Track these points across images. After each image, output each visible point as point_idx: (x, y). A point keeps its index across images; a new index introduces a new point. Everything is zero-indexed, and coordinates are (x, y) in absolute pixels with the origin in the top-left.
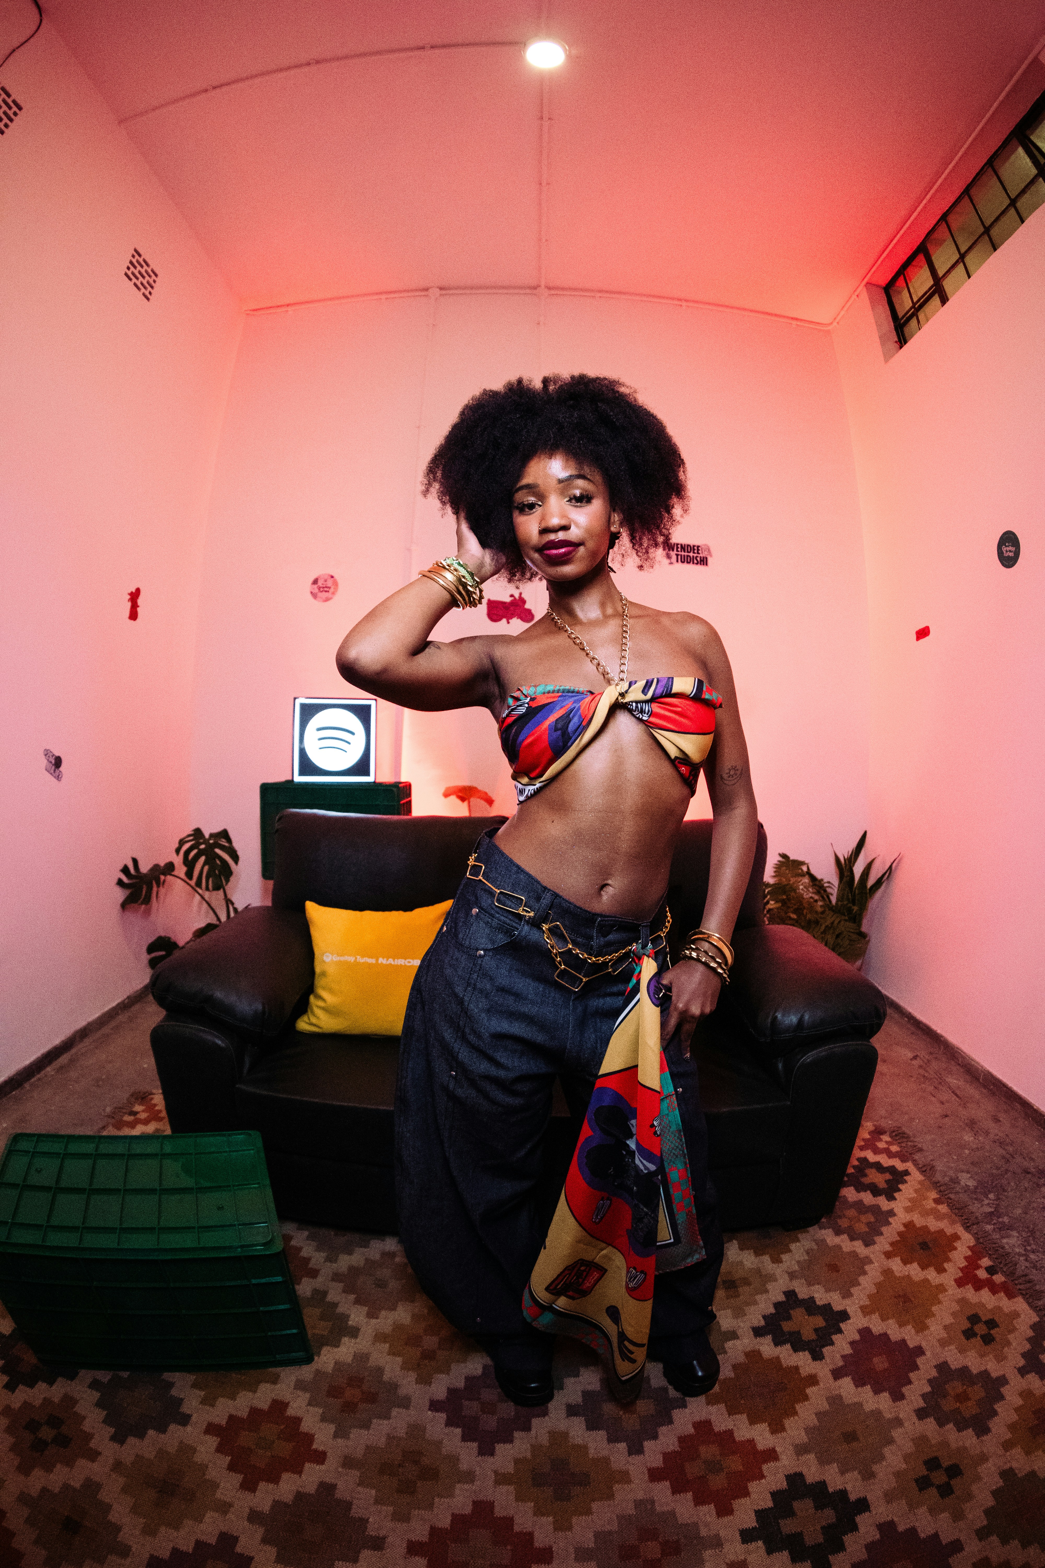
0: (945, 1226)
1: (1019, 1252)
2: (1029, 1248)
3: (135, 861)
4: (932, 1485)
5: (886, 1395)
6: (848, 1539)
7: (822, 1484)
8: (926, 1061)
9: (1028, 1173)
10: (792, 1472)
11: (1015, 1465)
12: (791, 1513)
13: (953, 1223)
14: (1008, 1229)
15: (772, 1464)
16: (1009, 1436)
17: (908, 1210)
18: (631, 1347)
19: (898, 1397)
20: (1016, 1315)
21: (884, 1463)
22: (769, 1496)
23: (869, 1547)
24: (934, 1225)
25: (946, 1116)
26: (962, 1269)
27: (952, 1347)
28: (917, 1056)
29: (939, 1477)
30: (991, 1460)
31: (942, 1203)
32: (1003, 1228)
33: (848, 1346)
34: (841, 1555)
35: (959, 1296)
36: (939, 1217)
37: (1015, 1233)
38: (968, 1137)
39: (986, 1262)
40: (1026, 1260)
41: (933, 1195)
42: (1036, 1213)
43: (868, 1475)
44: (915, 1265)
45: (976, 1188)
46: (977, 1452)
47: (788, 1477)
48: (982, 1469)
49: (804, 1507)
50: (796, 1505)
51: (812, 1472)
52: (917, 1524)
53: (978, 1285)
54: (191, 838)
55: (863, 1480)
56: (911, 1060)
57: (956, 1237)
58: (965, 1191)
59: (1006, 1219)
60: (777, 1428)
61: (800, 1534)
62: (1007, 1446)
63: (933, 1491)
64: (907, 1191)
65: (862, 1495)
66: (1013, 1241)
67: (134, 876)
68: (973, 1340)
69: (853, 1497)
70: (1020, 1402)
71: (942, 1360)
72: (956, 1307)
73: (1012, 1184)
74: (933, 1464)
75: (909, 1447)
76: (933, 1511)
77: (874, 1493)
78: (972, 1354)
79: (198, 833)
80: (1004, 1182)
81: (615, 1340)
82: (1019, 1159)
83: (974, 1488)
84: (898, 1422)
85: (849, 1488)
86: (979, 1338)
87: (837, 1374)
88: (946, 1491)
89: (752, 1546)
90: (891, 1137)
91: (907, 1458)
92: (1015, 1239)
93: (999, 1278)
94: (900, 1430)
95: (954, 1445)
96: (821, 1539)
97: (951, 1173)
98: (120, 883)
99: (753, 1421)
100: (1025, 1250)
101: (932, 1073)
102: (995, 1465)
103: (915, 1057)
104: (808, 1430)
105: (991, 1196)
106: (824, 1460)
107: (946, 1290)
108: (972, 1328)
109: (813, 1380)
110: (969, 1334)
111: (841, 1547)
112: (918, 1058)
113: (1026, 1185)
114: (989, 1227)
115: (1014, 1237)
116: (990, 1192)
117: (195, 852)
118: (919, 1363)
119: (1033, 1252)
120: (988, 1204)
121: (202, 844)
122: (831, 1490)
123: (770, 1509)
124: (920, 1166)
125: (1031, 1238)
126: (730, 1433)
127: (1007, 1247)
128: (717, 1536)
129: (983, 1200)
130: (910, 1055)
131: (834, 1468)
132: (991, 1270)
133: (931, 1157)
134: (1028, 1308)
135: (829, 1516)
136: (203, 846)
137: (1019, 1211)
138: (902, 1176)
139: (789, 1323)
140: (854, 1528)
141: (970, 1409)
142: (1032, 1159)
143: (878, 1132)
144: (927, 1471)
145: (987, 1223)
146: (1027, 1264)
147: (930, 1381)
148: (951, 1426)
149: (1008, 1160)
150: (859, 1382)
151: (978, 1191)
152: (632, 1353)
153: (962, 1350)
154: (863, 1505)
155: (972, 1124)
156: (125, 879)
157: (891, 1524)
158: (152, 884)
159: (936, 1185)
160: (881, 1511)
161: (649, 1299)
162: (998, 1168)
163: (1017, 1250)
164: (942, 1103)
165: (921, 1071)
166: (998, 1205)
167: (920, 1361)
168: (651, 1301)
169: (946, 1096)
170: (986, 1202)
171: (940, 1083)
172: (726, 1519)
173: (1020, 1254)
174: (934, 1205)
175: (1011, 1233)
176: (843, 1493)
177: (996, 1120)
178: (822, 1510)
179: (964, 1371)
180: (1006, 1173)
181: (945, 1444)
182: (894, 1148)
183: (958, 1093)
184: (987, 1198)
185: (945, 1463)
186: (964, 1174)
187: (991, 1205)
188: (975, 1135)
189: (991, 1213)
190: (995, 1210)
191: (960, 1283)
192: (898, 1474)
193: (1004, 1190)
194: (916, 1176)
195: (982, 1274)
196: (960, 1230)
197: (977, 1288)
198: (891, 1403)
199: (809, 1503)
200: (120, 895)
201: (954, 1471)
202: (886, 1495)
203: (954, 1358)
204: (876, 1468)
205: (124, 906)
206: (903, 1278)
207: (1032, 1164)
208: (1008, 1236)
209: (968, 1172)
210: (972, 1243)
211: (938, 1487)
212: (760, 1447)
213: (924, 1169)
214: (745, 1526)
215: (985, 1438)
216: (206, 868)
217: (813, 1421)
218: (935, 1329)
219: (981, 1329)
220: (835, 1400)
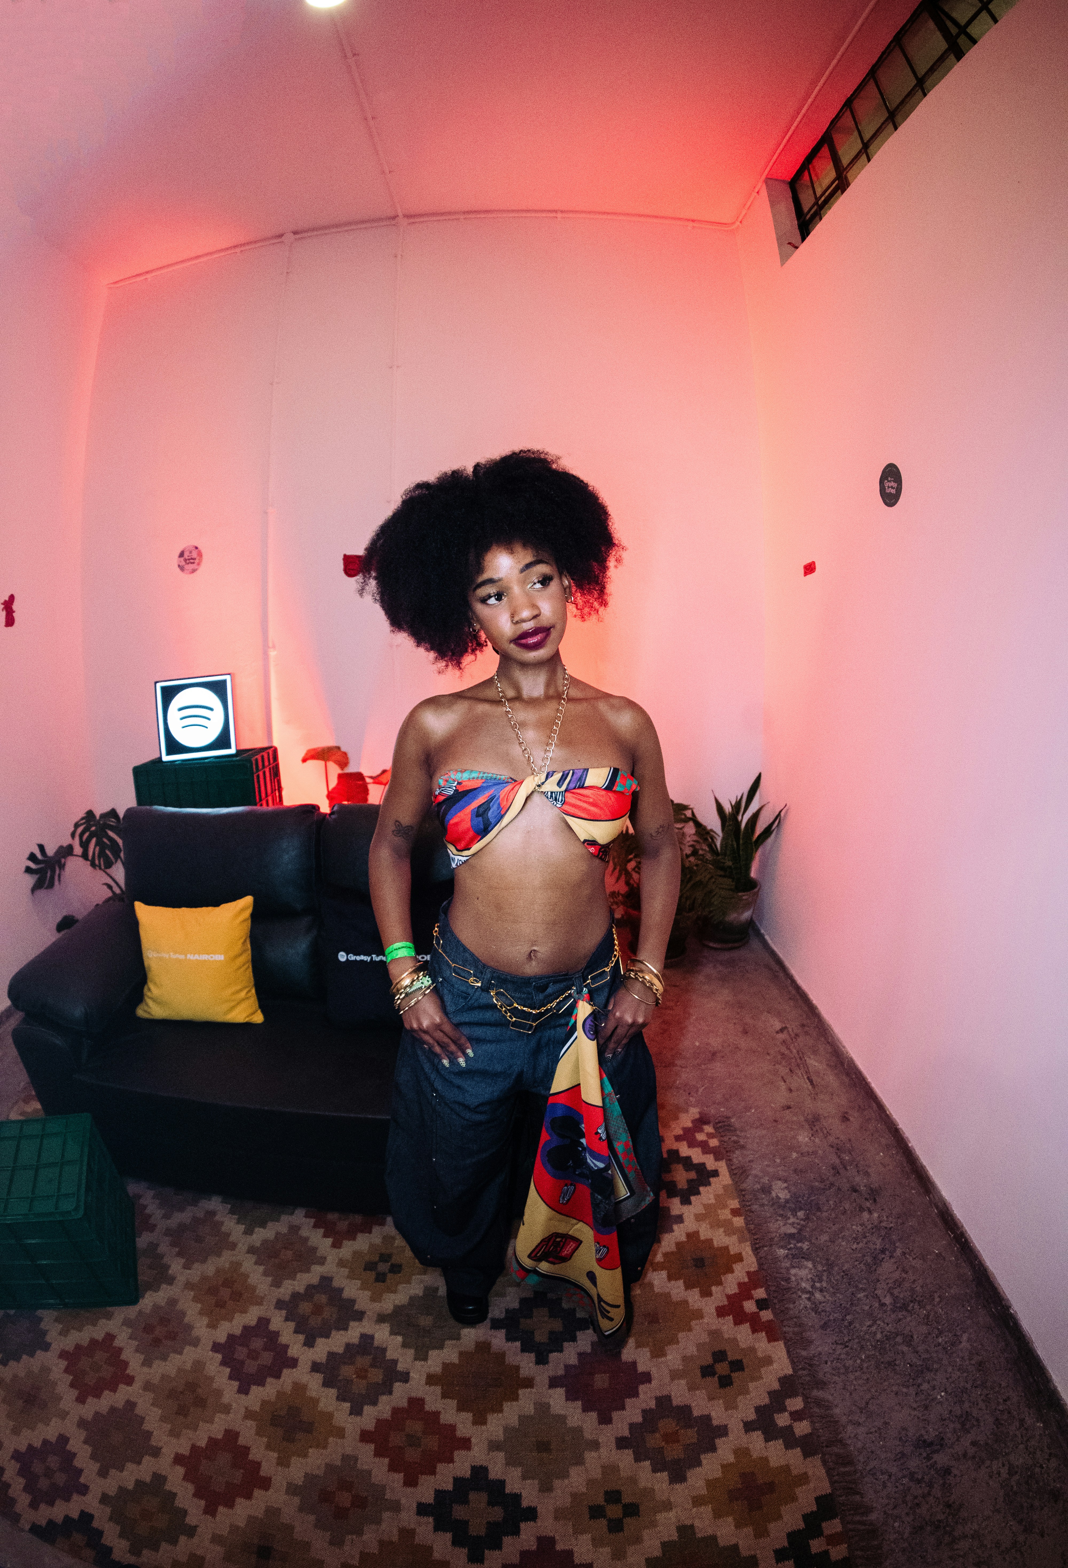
0: (732, 1242)
1: (805, 1288)
2: (818, 1285)
3: (41, 847)
4: (604, 1517)
5: (594, 1415)
6: (507, 1540)
7: (502, 1483)
8: (793, 1035)
9: (855, 1191)
10: (479, 1464)
11: (697, 1523)
12: (465, 1501)
13: (741, 1240)
14: (802, 1258)
15: (463, 1452)
16: (704, 1492)
17: (699, 1218)
18: (608, 1308)
19: (605, 1419)
20: (768, 1361)
21: (566, 1481)
22: (451, 1480)
23: (524, 1554)
24: (720, 1238)
25: (789, 1107)
26: (729, 1297)
27: (683, 1382)
28: (786, 1028)
29: (614, 1511)
30: (674, 1511)
31: (740, 1215)
32: (799, 1256)
33: (576, 1356)
34: (497, 1552)
35: (714, 1327)
36: (730, 1230)
37: (810, 1264)
38: (803, 1138)
39: (760, 1293)
40: (809, 1299)
41: (735, 1204)
42: (844, 1243)
43: (546, 1488)
44: (681, 1283)
45: (787, 1201)
46: (664, 1498)
47: (474, 1468)
48: (661, 1517)
49: (478, 1499)
50: (472, 1496)
51: (497, 1468)
52: (575, 1549)
53: (740, 1318)
54: (84, 821)
55: (540, 1491)
56: (777, 1032)
57: (739, 1258)
58: (773, 1205)
59: (805, 1246)
60: (480, 1420)
61: (466, 1523)
62: (698, 1501)
63: (604, 1522)
64: (707, 1195)
65: (533, 1505)
66: (803, 1273)
67: (42, 860)
68: (709, 1379)
69: (525, 1504)
70: (731, 1459)
71: (665, 1393)
72: (704, 1338)
73: (831, 1202)
74: (613, 1496)
75: (596, 1473)
76: (597, 1542)
77: (546, 1506)
78: (701, 1394)
79: (90, 814)
80: (823, 1199)
81: (596, 1299)
82: (852, 1171)
83: (646, 1534)
84: (595, 1445)
85: (524, 1494)
86: (716, 1378)
87: (554, 1383)
88: (616, 1526)
89: (425, 1519)
90: (715, 1128)
91: (591, 1482)
92: (807, 1271)
93: (766, 1315)
94: (594, 1454)
95: (642, 1484)
96: (482, 1532)
97: (765, 1180)
98: (28, 870)
99: (461, 1408)
100: (813, 1287)
101: (795, 1051)
102: (676, 1517)
103: (782, 1030)
104: (506, 1429)
105: (801, 1214)
106: (510, 1462)
107: (702, 1317)
108: (713, 1365)
109: (529, 1383)
110: (707, 1371)
111: (498, 1546)
112: (785, 1032)
113: (847, 1206)
114: (782, 1252)
115: (806, 1267)
116: (801, 1209)
117: (87, 834)
118: (640, 1391)
119: (821, 1291)
120: (793, 1223)
121: (93, 825)
122: (507, 1491)
123: (449, 1492)
124: (733, 1167)
125: (825, 1274)
126: (437, 1414)
127: (793, 1279)
128: (398, 1502)
129: (789, 1218)
130: (778, 1025)
131: (517, 1472)
132: (762, 1304)
133: (751, 1157)
134: (786, 1357)
135: (497, 1514)
136: (93, 828)
137: (824, 1238)
138: (709, 1177)
139: (528, 1321)
140: (516, 1532)
141: (674, 1452)
142: (867, 1174)
143: (701, 1121)
144: (605, 1501)
145: (782, 1247)
146: (809, 1305)
147: (644, 1412)
148: (647, 1463)
149: (838, 1172)
150: (571, 1396)
151: (788, 1205)
152: (609, 1312)
153: (692, 1388)
154: (531, 1514)
155: (814, 1122)
156: (33, 866)
157: (552, 1541)
158: (55, 868)
159: (741, 1193)
160: (546, 1525)
161: (617, 1268)
162: (822, 1181)
163: (804, 1285)
164: (791, 1090)
165: (783, 1049)
166: (803, 1226)
167: (642, 1388)
168: (620, 1269)
169: (799, 1081)
170: (792, 1220)
171: (798, 1065)
172: (409, 1490)
173: (804, 1291)
174: (730, 1216)
175: (805, 1263)
176: (517, 1497)
177: (845, 1118)
178: (493, 1506)
179: (685, 1410)
180: (830, 1188)
181: (633, 1480)
182: (714, 1142)
183: (814, 1078)
184: (795, 1215)
185: (627, 1499)
186: (779, 1183)
187: (795, 1225)
188: (812, 1135)
189: (792, 1236)
190: (798, 1232)
191: (721, 1312)
192: (574, 1496)
193: (819, 1209)
194: (725, 1178)
195: (750, 1306)
196: (747, 1251)
197: (738, 1322)
198: (596, 1423)
199: (483, 1497)
200: (30, 881)
201: (632, 1510)
202: (556, 1511)
203: (679, 1393)
204: (557, 1483)
205: (33, 890)
206: (661, 1294)
207: (865, 1181)
208: (800, 1267)
209: (786, 1181)
210: (754, 1267)
211: (610, 1521)
212: (459, 1434)
213: (735, 1172)
214: (423, 1501)
215: (677, 1486)
216: (97, 849)
217: (514, 1421)
218: (673, 1357)
219: (722, 1368)
220: (543, 1408)
